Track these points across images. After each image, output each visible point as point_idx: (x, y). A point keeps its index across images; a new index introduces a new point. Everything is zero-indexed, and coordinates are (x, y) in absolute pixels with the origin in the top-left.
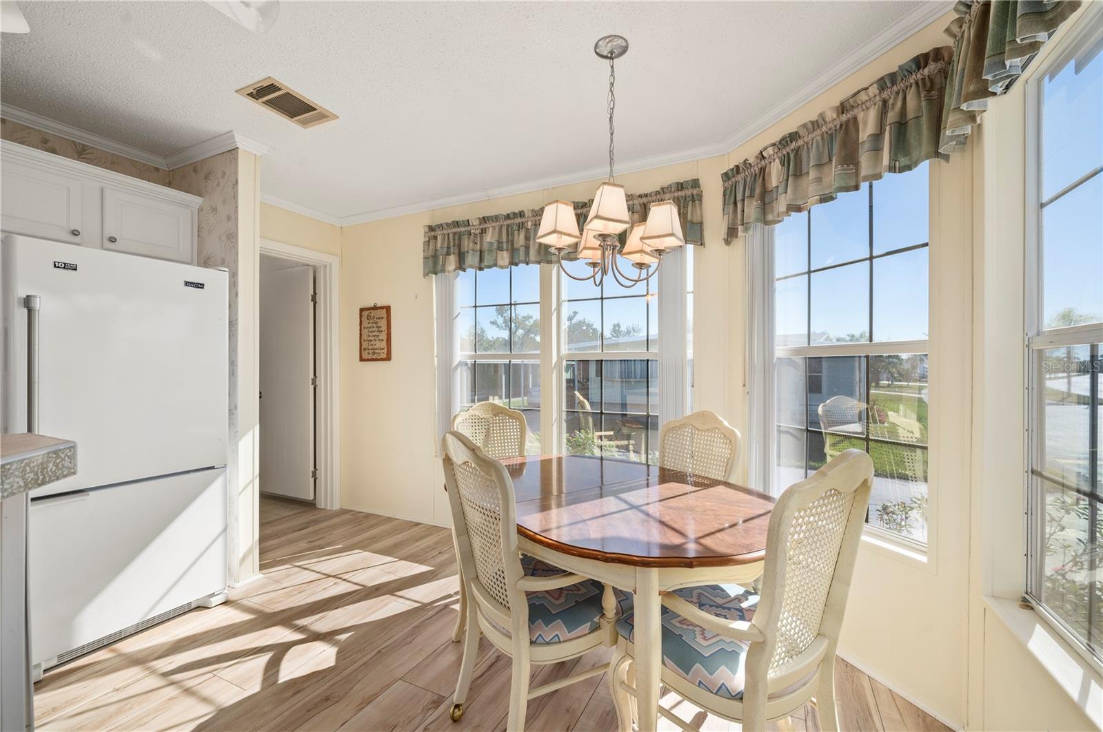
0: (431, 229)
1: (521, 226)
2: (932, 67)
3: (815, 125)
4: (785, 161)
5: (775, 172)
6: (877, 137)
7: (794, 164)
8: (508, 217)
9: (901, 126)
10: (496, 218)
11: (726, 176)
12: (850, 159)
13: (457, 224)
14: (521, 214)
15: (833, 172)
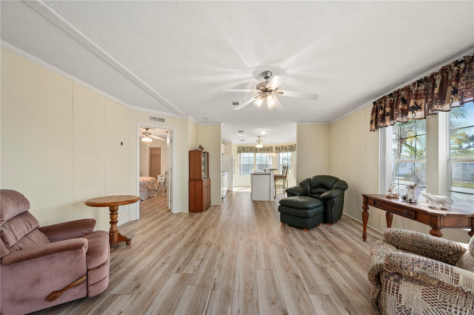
0: (239, 147)
1: (253, 149)
2: (291, 146)
3: (284, 146)
4: (282, 148)
5: (281, 148)
6: (288, 149)
7: (282, 149)
8: (251, 147)
9: (290, 149)
10: (249, 147)
11: (276, 147)
12: (287, 150)
13: (243, 147)
14: (252, 147)
15: (285, 150)
